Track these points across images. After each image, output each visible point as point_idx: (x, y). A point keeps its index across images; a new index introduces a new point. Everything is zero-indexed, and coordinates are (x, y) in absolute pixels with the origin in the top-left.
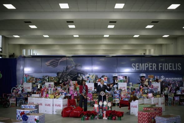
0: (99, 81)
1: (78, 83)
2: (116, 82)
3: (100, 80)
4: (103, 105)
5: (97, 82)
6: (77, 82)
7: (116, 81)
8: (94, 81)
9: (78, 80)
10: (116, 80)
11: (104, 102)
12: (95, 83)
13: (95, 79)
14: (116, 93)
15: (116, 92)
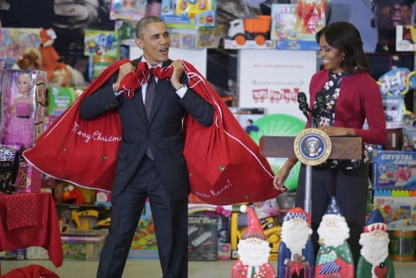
0: (249, 36)
1: (56, 45)
2: (402, 45)
3: (258, 24)
4: (314, 244)
5: (229, 45)
6: (51, 33)
7: (407, 34)
8: (205, 32)
9: (64, 19)
10: (399, 30)
11: (326, 218)
12: (210, 52)
13: (219, 11)
14: (400, 146)
15: (399, 132)
